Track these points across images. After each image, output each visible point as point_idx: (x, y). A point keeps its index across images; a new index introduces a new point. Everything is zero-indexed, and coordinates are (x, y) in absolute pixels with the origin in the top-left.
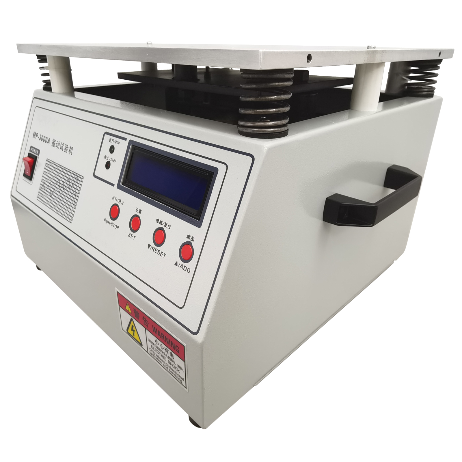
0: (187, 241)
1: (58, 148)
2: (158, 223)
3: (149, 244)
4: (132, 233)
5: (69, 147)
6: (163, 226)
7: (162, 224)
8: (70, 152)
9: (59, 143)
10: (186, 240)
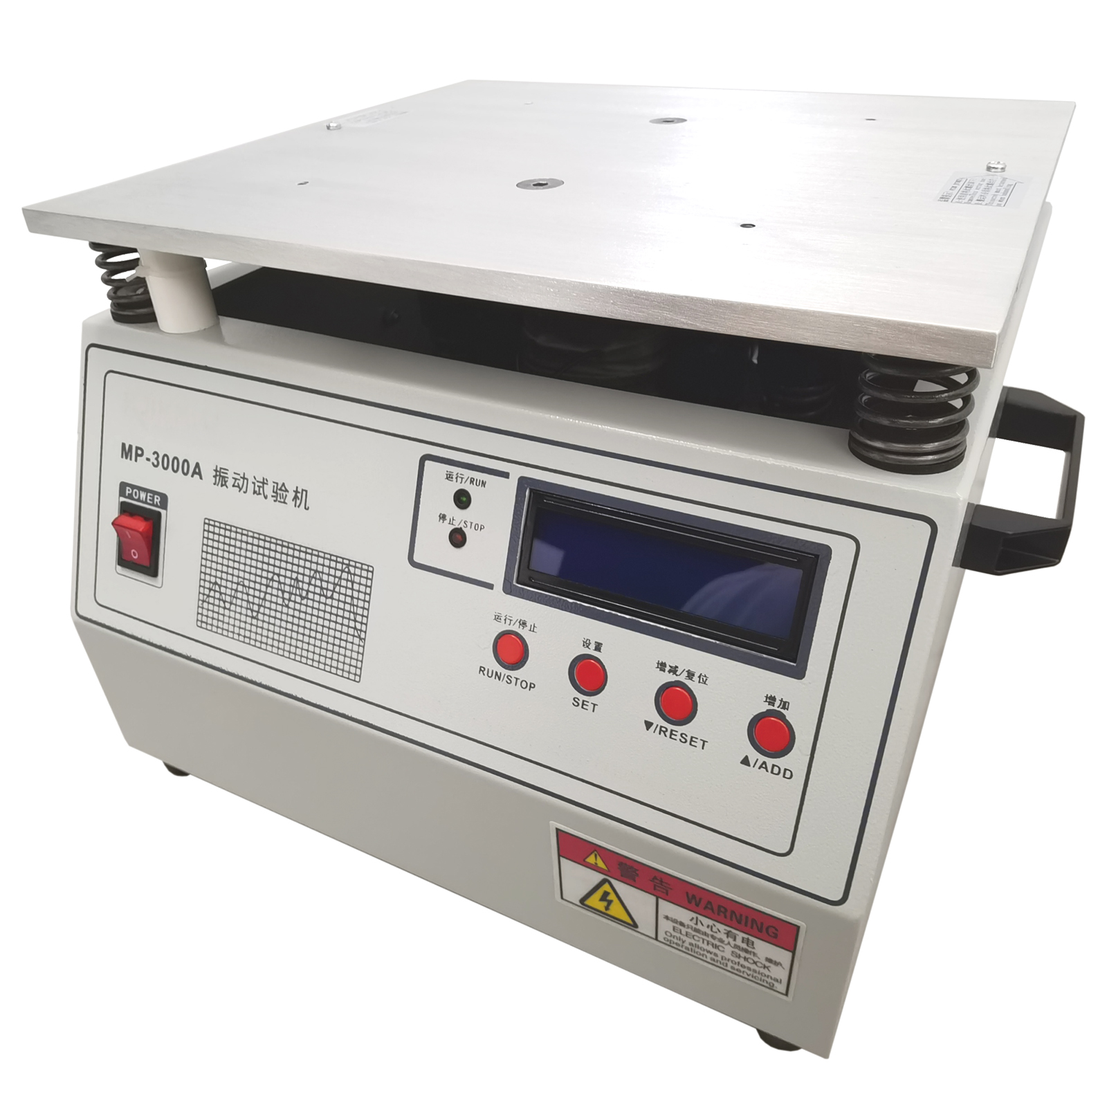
0: (768, 710)
1: (244, 489)
2: (664, 671)
3: (646, 722)
4: (582, 697)
5: (291, 488)
6: (682, 678)
7: (678, 673)
8: (298, 502)
9: (244, 478)
10: (765, 707)
